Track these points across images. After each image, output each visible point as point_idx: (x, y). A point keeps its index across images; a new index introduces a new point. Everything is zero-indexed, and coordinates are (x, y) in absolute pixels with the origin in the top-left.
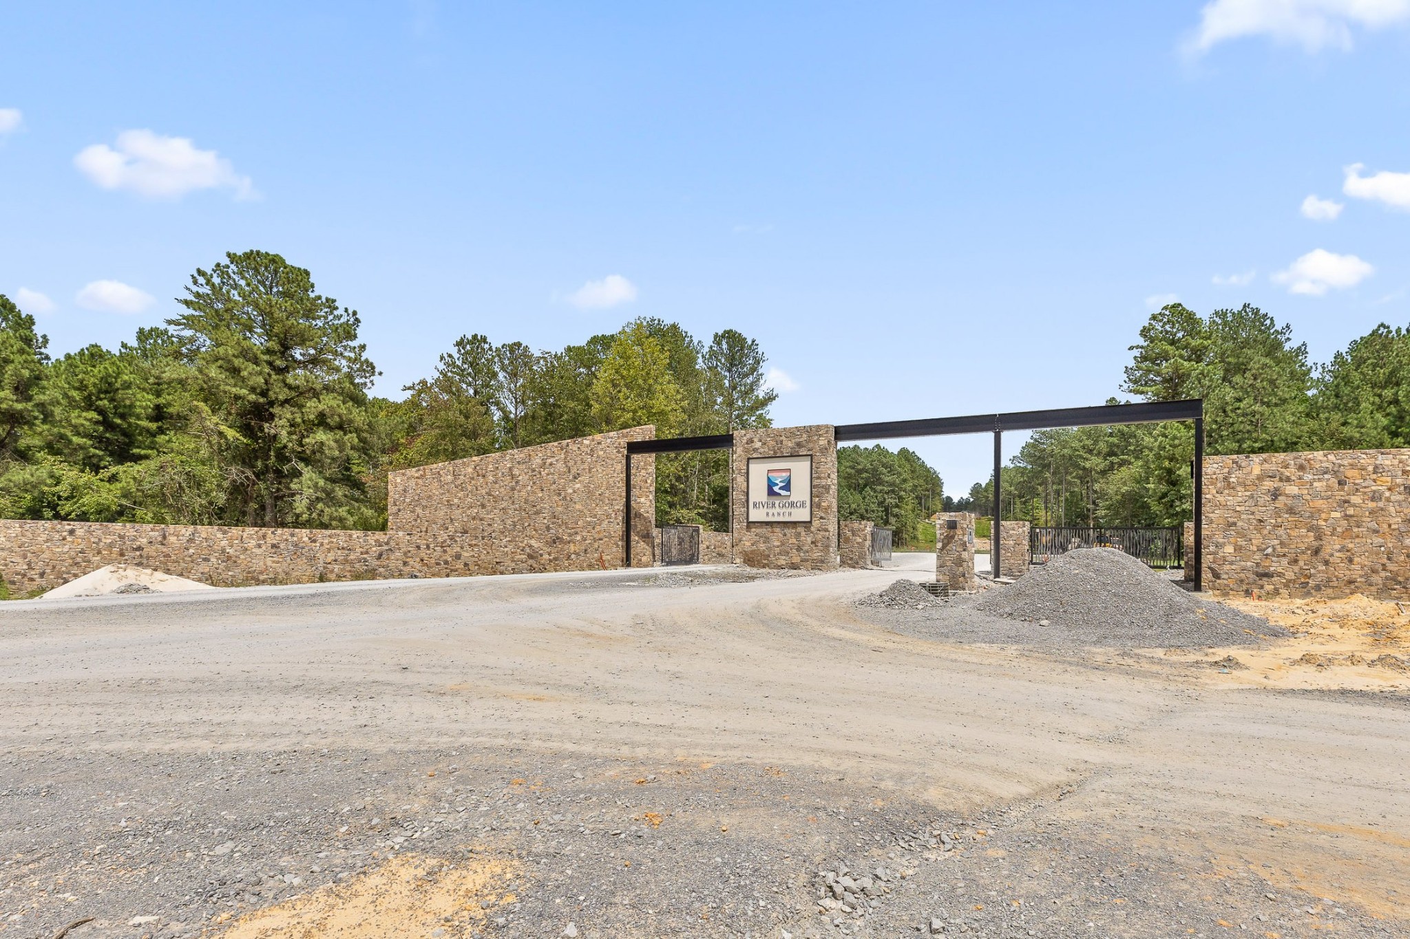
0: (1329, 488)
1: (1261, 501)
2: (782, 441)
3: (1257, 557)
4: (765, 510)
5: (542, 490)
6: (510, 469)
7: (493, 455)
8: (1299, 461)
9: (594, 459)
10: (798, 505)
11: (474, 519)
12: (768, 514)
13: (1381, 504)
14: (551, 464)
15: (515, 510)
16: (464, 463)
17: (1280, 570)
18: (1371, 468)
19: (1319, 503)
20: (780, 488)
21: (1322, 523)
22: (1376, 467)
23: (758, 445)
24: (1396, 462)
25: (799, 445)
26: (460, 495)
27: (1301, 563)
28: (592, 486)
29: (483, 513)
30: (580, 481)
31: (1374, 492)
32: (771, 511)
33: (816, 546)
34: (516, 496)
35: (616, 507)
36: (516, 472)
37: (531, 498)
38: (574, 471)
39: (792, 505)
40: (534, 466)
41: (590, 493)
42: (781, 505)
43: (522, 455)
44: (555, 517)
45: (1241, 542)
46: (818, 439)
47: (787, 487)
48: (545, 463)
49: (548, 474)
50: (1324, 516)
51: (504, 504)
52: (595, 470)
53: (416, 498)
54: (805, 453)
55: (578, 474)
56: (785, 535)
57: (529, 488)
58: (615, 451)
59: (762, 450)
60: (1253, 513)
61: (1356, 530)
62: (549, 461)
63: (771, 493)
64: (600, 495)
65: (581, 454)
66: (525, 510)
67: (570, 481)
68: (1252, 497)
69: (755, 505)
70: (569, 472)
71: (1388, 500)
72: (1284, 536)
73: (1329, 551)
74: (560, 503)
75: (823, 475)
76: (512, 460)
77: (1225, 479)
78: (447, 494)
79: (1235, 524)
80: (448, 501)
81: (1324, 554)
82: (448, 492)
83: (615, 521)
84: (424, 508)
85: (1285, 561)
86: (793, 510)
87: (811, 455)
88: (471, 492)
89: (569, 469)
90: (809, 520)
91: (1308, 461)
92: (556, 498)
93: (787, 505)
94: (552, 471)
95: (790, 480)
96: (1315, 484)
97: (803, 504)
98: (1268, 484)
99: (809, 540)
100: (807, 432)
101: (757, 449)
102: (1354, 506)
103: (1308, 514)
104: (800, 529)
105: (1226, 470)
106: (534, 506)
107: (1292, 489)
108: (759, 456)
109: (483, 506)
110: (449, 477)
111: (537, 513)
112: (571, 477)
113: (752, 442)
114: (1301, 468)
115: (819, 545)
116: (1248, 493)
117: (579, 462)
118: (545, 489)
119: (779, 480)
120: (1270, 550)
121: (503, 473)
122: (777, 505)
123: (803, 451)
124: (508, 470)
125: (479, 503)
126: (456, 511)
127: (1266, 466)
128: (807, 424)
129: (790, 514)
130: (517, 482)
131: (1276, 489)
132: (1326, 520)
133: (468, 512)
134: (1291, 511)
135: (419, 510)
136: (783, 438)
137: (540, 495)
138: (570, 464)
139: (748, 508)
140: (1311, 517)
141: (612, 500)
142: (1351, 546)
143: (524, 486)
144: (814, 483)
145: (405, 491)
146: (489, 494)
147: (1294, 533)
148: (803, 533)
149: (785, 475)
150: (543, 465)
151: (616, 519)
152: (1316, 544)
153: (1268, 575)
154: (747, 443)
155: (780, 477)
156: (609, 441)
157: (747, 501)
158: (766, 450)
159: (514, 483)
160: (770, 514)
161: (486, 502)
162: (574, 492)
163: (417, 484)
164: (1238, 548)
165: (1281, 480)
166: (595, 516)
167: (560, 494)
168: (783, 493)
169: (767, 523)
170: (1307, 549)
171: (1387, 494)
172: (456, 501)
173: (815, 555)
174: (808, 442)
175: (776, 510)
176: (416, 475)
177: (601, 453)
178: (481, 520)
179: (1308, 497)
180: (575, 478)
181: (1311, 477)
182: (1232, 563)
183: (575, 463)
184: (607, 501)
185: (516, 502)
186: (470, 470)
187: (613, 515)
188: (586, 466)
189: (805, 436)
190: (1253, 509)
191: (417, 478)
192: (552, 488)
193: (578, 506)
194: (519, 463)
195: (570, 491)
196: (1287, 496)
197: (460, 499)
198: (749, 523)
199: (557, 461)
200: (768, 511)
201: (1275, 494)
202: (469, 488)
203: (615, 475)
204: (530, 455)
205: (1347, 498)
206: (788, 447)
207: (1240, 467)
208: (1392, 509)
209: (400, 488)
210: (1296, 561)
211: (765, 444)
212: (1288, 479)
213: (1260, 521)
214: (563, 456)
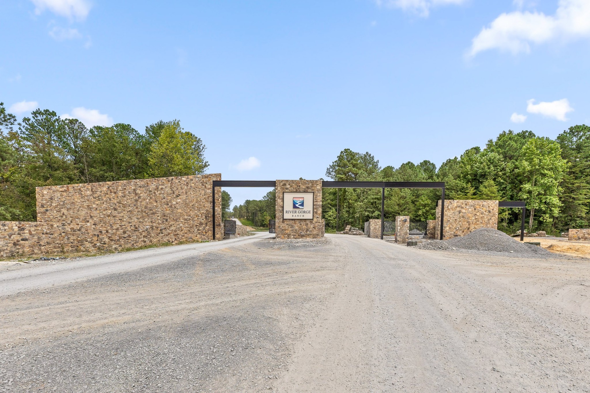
0: (472, 211)
1: (456, 214)
2: (300, 186)
3: (455, 230)
4: (292, 214)
5: (156, 202)
6: (134, 190)
7: (122, 182)
8: (466, 202)
9: (188, 188)
10: (307, 212)
11: (109, 216)
12: (293, 216)
13: (483, 215)
14: (162, 189)
15: (138, 212)
16: (100, 185)
17: (460, 234)
18: (482, 205)
19: (470, 215)
20: (299, 205)
21: (470, 220)
22: (483, 205)
23: (288, 186)
24: (487, 204)
25: (308, 188)
26: (97, 203)
27: (465, 232)
28: (188, 201)
29: (115, 213)
30: (180, 198)
31: (482, 212)
32: (294, 215)
33: (315, 229)
34: (139, 204)
35: (202, 212)
36: (138, 191)
37: (149, 206)
38: (176, 193)
39: (304, 212)
40: (150, 189)
41: (187, 205)
42: (299, 212)
43: (142, 183)
44: (165, 216)
45: (451, 226)
46: (316, 186)
47: (302, 205)
48: (158, 188)
49: (160, 194)
50: (471, 218)
51: (130, 209)
52: (189, 193)
53: (62, 203)
54: (310, 191)
55: (179, 195)
56: (301, 224)
57: (148, 200)
58: (201, 184)
59: (290, 189)
60: (454, 217)
61: (477, 222)
62: (160, 187)
63: (295, 207)
64: (192, 205)
65: (181, 185)
66: (145, 212)
67: (174, 198)
68: (454, 213)
69: (286, 212)
70: (174, 193)
71: (485, 214)
72: (461, 224)
73: (471, 228)
74: (168, 209)
75: (318, 200)
76: (135, 185)
77: (448, 207)
78: (87, 202)
79: (449, 221)
80: (88, 206)
81: (470, 229)
82: (88, 200)
83: (201, 218)
84: (68, 210)
85: (461, 232)
86: (305, 214)
87: (313, 192)
88: (106, 201)
89: (174, 192)
90: (312, 218)
91: (468, 202)
92: (165, 206)
93: (302, 212)
94: (163, 192)
95: (303, 202)
96: (469, 209)
97: (309, 212)
98: (458, 209)
99: (312, 226)
100: (312, 182)
101: (288, 188)
102: (477, 216)
103: (467, 218)
104: (308, 222)
105: (448, 204)
106: (151, 210)
107: (464, 211)
108: (289, 191)
109: (115, 209)
110: (88, 192)
111: (153, 214)
112: (175, 196)
113: (286, 185)
114: (466, 204)
115: (316, 228)
116: (453, 212)
117: (180, 189)
118: (158, 201)
119: (298, 202)
120: (458, 228)
121: (129, 192)
122: (297, 212)
123: (309, 190)
124: (133, 191)
125: (112, 208)
126: (95, 212)
127: (458, 204)
128: (312, 179)
129: (303, 216)
130: (139, 197)
131: (460, 210)
132: (471, 220)
133: (104, 212)
134: (463, 217)
135: (64, 211)
136: (300, 184)
137: (155, 204)
138: (174, 189)
139: (283, 213)
140: (468, 219)
141: (200, 208)
142: (476, 227)
143: (144, 199)
144: (314, 204)
145: (51, 199)
146: (120, 203)
147: (464, 223)
148: (309, 224)
149: (301, 200)
150: (157, 189)
151: (202, 217)
152: (468, 226)
153: (457, 236)
154: (283, 185)
155: (299, 201)
156: (197, 179)
157: (283, 210)
158: (292, 189)
159: (137, 198)
160: (294, 216)
161: (117, 207)
162: (177, 203)
163: (61, 195)
164: (450, 228)
165: (461, 208)
166: (190, 216)
167: (168, 204)
168: (300, 207)
169: (292, 220)
170: (466, 228)
171: (485, 212)
172: (94, 206)
173: (315, 232)
174: (312, 187)
175: (296, 214)
176: (61, 190)
177: (193, 185)
178: (114, 217)
179: (467, 213)
180: (177, 196)
181: (468, 207)
182: (448, 233)
183: (177, 189)
184: (196, 209)
185: (139, 207)
186: (105, 189)
187: (200, 215)
188: (184, 190)
189: (310, 184)
190: (454, 216)
191: (61, 191)
192: (163, 201)
193: (179, 211)
194: (140, 187)
195: (174, 203)
196: (462, 212)
197: (97, 205)
198: (283, 219)
199: (166, 187)
200: (293, 214)
201: (460, 212)
202: (105, 199)
203: (201, 196)
204: (148, 183)
205: (476, 213)
206: (303, 188)
207: (451, 204)
208: (486, 217)
209: (47, 197)
210: (464, 231)
211: (292, 186)
212: (463, 208)
213: (456, 220)
214: (169, 185)
